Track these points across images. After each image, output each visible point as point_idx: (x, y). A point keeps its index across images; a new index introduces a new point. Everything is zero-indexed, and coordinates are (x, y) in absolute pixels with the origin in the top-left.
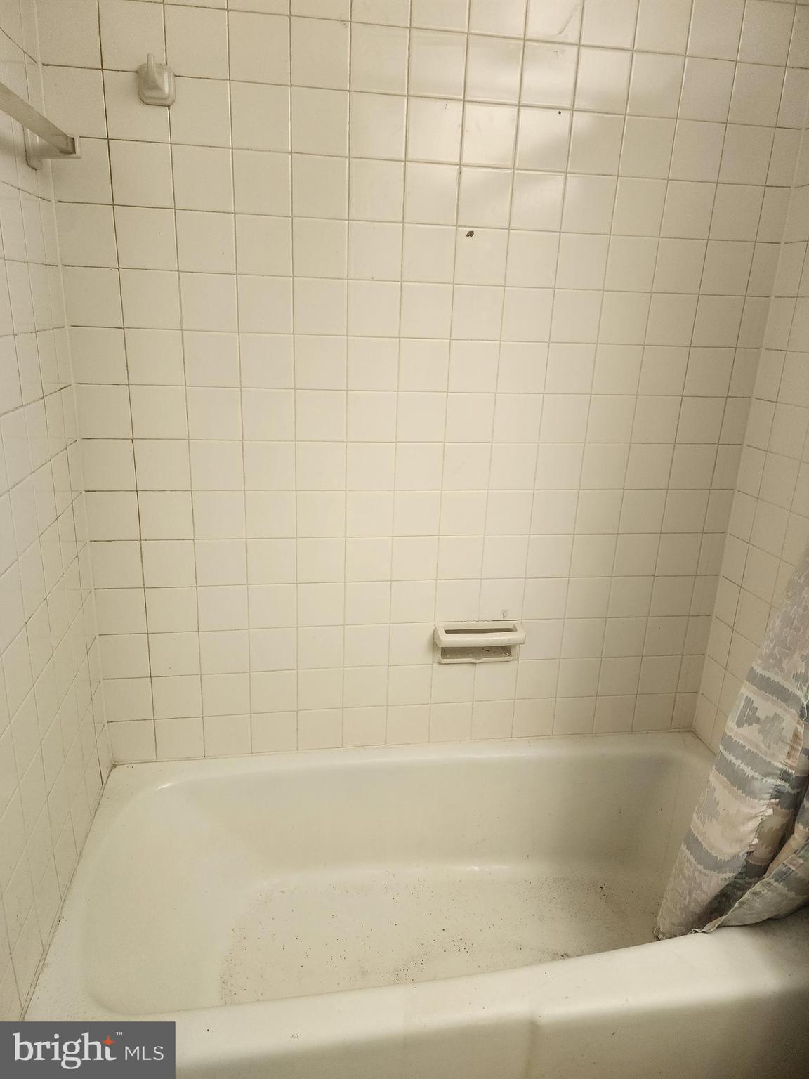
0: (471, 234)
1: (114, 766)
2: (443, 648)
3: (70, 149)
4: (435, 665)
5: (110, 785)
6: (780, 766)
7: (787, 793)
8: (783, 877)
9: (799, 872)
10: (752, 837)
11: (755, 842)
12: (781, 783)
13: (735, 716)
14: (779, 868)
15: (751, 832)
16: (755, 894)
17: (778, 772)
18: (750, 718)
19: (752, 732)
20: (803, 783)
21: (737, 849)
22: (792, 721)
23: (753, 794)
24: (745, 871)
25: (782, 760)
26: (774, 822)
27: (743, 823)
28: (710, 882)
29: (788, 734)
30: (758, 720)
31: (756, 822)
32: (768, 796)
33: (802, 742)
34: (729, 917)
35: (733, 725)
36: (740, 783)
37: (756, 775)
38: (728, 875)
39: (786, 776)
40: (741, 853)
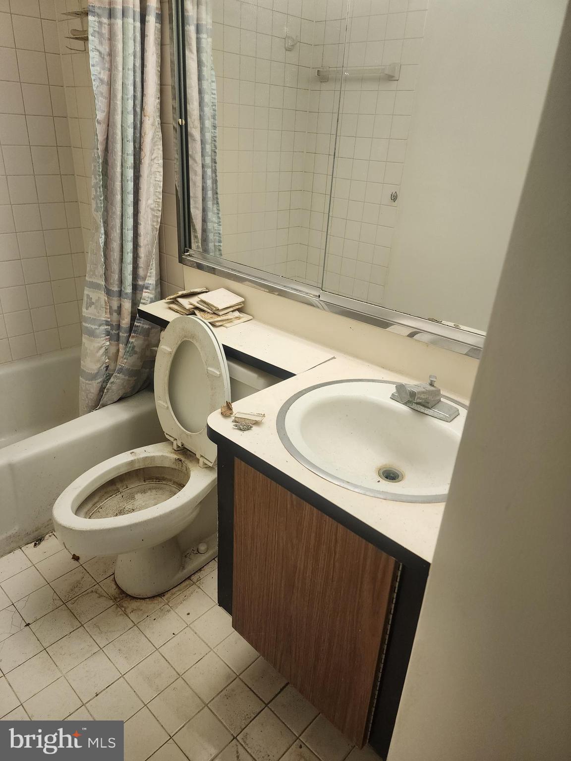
6: (104, 319)
7: (114, 333)
8: (121, 371)
9: (127, 366)
10: (103, 358)
11: (107, 361)
12: (107, 327)
13: (84, 305)
14: (118, 367)
15: (102, 355)
16: (111, 383)
17: (104, 322)
18: (90, 304)
19: (92, 310)
20: (119, 327)
21: (99, 365)
22: (103, 297)
23: (97, 337)
24: (108, 378)
25: (104, 316)
26: (113, 350)
27: (97, 352)
28: (93, 387)
29: (103, 303)
30: (93, 303)
31: (103, 350)
32: (104, 335)
33: (108, 304)
34: (105, 399)
35: (84, 310)
36: (92, 334)
37: (96, 327)
38: (99, 380)
39: (107, 323)
40: (102, 368)
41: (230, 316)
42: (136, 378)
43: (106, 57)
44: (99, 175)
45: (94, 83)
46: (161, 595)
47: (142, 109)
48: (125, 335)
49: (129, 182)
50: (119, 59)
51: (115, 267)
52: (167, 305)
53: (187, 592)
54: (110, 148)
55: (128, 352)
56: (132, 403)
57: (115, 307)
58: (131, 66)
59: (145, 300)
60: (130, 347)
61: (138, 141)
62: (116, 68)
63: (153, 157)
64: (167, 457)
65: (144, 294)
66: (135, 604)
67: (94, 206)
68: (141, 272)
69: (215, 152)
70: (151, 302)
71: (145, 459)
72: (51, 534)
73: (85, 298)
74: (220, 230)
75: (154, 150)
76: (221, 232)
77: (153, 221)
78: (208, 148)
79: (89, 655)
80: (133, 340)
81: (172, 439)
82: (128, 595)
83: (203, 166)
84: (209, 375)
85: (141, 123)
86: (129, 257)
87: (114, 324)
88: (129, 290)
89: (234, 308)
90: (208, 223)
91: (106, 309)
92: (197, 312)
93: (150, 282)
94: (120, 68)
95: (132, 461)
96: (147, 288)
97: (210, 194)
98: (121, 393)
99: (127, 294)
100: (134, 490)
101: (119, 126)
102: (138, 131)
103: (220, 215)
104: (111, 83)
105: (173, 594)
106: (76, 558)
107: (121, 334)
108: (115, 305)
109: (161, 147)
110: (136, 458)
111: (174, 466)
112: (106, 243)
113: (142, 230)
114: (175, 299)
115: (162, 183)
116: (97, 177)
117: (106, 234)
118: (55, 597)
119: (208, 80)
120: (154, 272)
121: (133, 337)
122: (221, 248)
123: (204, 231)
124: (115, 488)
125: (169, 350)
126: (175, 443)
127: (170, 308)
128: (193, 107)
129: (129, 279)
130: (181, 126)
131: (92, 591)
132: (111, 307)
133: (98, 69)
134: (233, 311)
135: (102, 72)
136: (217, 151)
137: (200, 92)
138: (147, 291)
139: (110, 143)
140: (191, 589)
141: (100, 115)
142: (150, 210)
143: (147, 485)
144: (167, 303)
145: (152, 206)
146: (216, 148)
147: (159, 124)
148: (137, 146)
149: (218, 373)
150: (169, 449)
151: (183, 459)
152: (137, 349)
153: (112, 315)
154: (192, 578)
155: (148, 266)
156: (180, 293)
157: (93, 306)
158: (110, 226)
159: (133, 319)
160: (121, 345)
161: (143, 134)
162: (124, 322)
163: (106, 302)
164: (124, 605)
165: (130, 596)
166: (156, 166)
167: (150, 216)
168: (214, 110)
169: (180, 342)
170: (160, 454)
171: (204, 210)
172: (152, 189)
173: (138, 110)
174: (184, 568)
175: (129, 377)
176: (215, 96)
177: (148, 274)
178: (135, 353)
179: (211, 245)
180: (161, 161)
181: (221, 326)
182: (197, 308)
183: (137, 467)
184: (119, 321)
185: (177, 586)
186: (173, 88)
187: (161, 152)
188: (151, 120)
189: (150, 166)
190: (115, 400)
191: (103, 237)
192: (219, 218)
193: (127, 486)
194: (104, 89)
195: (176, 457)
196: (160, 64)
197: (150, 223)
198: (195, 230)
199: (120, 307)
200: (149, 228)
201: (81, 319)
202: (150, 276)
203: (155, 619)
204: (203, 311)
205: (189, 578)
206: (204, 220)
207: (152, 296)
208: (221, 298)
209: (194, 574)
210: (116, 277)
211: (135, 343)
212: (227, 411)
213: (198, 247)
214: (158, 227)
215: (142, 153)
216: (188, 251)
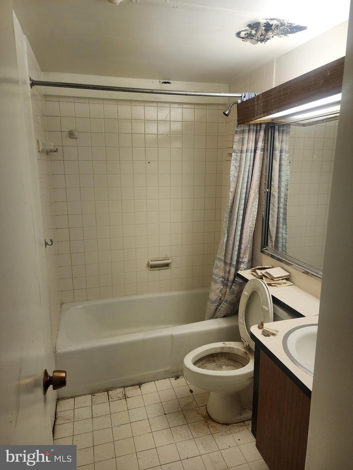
0: (149, 163)
1: (63, 304)
2: (150, 265)
3: (56, 150)
4: (149, 271)
5: (62, 307)
6: (222, 275)
7: (225, 282)
8: (226, 301)
9: (229, 300)
10: (219, 293)
11: (221, 295)
12: (223, 279)
13: (214, 267)
14: (225, 299)
15: (219, 292)
16: (221, 307)
17: (221, 277)
18: (217, 267)
19: (217, 270)
20: (228, 280)
21: (216, 297)
22: (223, 265)
23: (217, 283)
24: (220, 304)
25: (222, 274)
26: (224, 291)
27: (217, 290)
28: (213, 307)
29: (222, 268)
30: (218, 267)
31: (219, 290)
32: (220, 283)
33: (224, 269)
34: (217, 314)
35: (214, 270)
36: (215, 281)
37: (218, 278)
38: (216, 304)
39: (223, 277)
40: (218, 298)
41: (279, 282)
42: (233, 307)
43: (237, 168)
44: (228, 213)
45: (231, 178)
46: (227, 424)
47: (250, 186)
48: (230, 284)
49: (240, 216)
50: (243, 168)
51: (230, 252)
52: (251, 272)
53: (241, 429)
54: (234, 202)
55: (231, 293)
56: (230, 319)
57: (227, 270)
58: (247, 170)
59: (241, 268)
60: (232, 290)
61: (247, 199)
62: (241, 171)
63: (253, 205)
64: (240, 350)
65: (241, 266)
66: (214, 424)
67: (224, 225)
68: (241, 255)
69: (287, 201)
70: (245, 270)
71: (229, 348)
72: (183, 376)
73: (215, 265)
74: (286, 237)
75: (254, 202)
76: (287, 238)
77: (250, 233)
78: (282, 200)
79: (188, 439)
80: (234, 287)
81: (244, 341)
82: (211, 418)
83: (278, 208)
84: (263, 310)
85: (249, 192)
86: (236, 248)
87: (226, 278)
88: (234, 263)
89: (283, 278)
90: (279, 234)
91: (223, 271)
92: (264, 278)
93: (245, 260)
94: (243, 172)
95: (223, 347)
96: (243, 263)
97: (281, 220)
98: (225, 313)
99: (233, 265)
100: (223, 363)
101: (239, 194)
102: (247, 195)
103: (287, 230)
104: (238, 177)
105: (233, 427)
106: (191, 391)
107: (228, 283)
108: (228, 269)
109: (258, 201)
110: (225, 346)
111: (243, 356)
112: (227, 241)
113: (244, 236)
114: (255, 269)
115: (256, 216)
116: (227, 214)
117: (228, 237)
118: (179, 406)
119: (284, 171)
120: (248, 256)
121: (234, 286)
122: (286, 246)
123: (277, 237)
124: (213, 359)
125: (247, 294)
126: (245, 343)
127: (252, 274)
128: (275, 183)
129: (235, 258)
130: (268, 192)
131: (195, 410)
132: (225, 270)
133: (234, 172)
134: (282, 279)
135: (235, 173)
136: (288, 200)
137: (280, 176)
138: (243, 264)
139: (235, 200)
140: (243, 428)
141: (232, 189)
142: (249, 227)
143: (229, 362)
144: (251, 271)
145: (250, 226)
146: (287, 199)
147: (258, 191)
148: (246, 201)
149: (267, 309)
150: (242, 346)
151: (248, 353)
152: (235, 292)
153: (226, 274)
154: (245, 422)
155: (245, 253)
156: (258, 267)
157: (218, 268)
158: (230, 234)
159: (235, 277)
160: (228, 289)
161: (249, 196)
162: (230, 278)
163: (223, 267)
164: (208, 422)
165: (212, 419)
166: (254, 209)
167: (249, 230)
168: (288, 183)
169: (252, 291)
170: (237, 347)
171: (278, 228)
172: (251, 219)
173: (249, 186)
174: (241, 415)
175: (230, 305)
176: (289, 177)
177: (245, 256)
178: (234, 294)
179: (280, 245)
180: (257, 207)
181: (275, 286)
182: (264, 276)
183: (225, 351)
184: (229, 277)
185: (236, 423)
186: (266, 176)
187: (257, 203)
188: (254, 190)
189: (251, 209)
190: (222, 316)
191: (226, 238)
192: (286, 231)
193: (219, 360)
194: (235, 179)
195: (244, 350)
196: (261, 167)
197: (248, 233)
198: (271, 237)
199: (230, 271)
200: (248, 235)
201: (212, 274)
202: (245, 258)
203: (221, 435)
204: (267, 277)
205: (244, 422)
206: (277, 232)
207: (245, 267)
208: (277, 272)
209: (247, 420)
210: (230, 256)
211: (235, 289)
212: (261, 326)
213: (272, 245)
214: (252, 235)
215: (248, 204)
216: (265, 247)
